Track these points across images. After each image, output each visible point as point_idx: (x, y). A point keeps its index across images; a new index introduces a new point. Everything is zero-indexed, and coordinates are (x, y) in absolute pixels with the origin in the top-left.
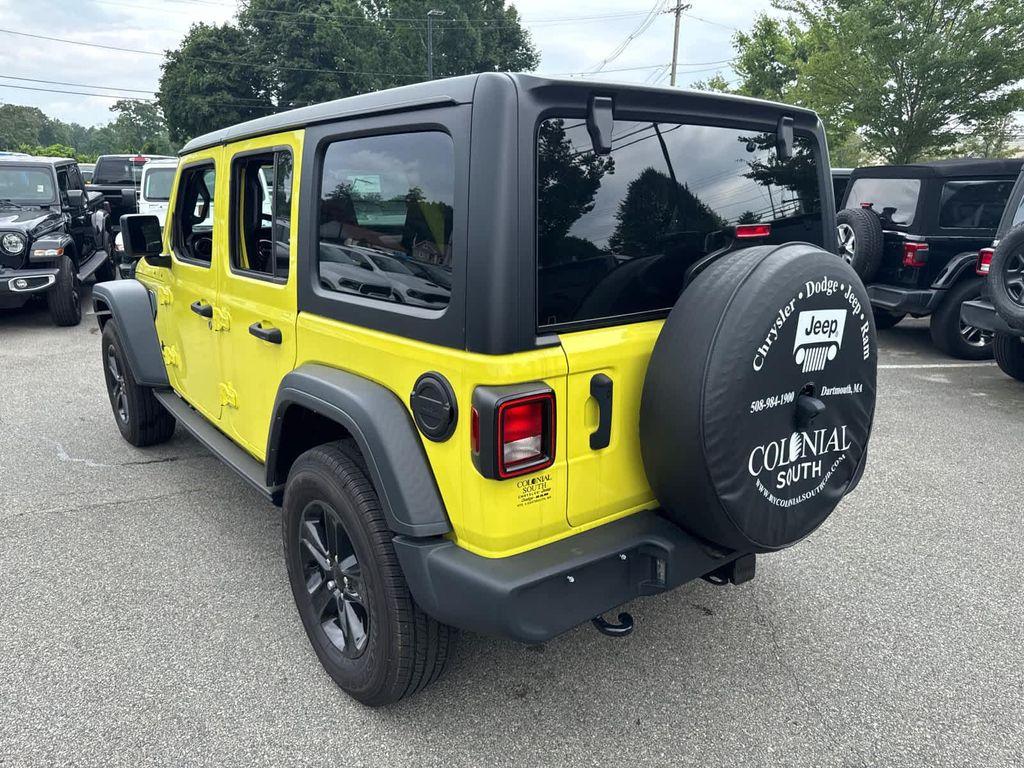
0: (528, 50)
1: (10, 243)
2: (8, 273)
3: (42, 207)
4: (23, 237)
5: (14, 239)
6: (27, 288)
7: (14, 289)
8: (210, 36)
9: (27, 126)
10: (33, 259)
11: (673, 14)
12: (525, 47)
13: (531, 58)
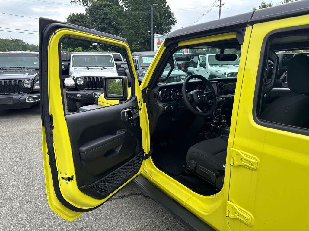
0: (173, 19)
1: (26, 84)
2: (26, 95)
3: (36, 70)
4: (31, 81)
5: (27, 82)
6: (32, 101)
7: (28, 101)
8: (75, 17)
9: (19, 45)
10: (35, 89)
11: (219, 7)
12: (172, 18)
13: (174, 21)
